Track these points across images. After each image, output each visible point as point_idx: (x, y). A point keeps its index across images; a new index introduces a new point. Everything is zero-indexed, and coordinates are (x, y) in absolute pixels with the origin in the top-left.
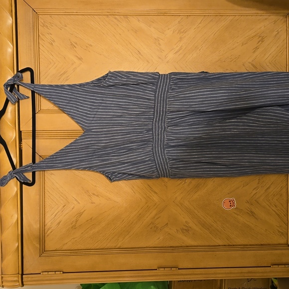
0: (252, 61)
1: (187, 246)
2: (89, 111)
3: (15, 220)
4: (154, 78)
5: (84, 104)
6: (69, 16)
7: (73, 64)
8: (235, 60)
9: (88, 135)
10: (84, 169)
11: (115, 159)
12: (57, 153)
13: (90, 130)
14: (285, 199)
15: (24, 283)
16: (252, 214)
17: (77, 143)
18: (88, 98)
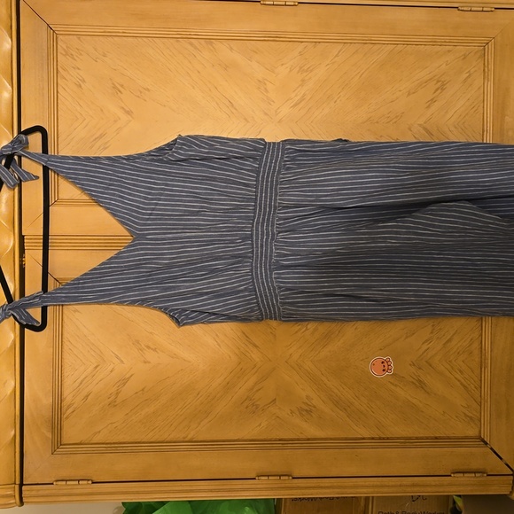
0: (425, 123)
1: (308, 439)
2: (143, 203)
3: (9, 390)
4: (256, 149)
5: (134, 190)
6: (110, 39)
7: (115, 121)
8: (395, 120)
9: (140, 244)
10: (133, 303)
11: (187, 287)
12: (85, 274)
13: (143, 237)
14: (477, 359)
15: (24, 500)
16: (420, 385)
17: (122, 258)
18: (141, 181)
